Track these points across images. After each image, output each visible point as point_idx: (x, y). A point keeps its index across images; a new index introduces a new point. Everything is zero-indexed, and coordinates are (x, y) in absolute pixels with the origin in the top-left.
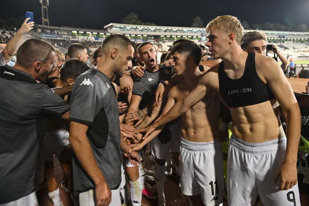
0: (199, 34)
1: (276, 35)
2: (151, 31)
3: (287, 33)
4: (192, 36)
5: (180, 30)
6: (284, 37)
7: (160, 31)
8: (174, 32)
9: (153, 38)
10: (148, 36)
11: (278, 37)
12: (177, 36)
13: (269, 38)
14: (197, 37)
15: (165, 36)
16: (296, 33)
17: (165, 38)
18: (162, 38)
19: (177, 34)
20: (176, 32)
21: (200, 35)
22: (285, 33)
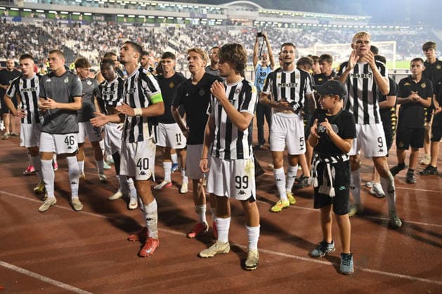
0: (187, 14)
1: (315, 19)
2: (100, 6)
3: (332, 16)
4: (175, 18)
5: (154, 6)
6: (327, 23)
7: (115, 7)
8: (142, 8)
9: (103, 18)
10: (93, 14)
11: (318, 22)
12: (147, 17)
13: (305, 25)
14: (184, 19)
15: (126, 16)
16: (346, 17)
17: (125, 20)
18: (120, 20)
19: (147, 12)
20: (146, 9)
21: (189, 16)
22: (329, 16)
